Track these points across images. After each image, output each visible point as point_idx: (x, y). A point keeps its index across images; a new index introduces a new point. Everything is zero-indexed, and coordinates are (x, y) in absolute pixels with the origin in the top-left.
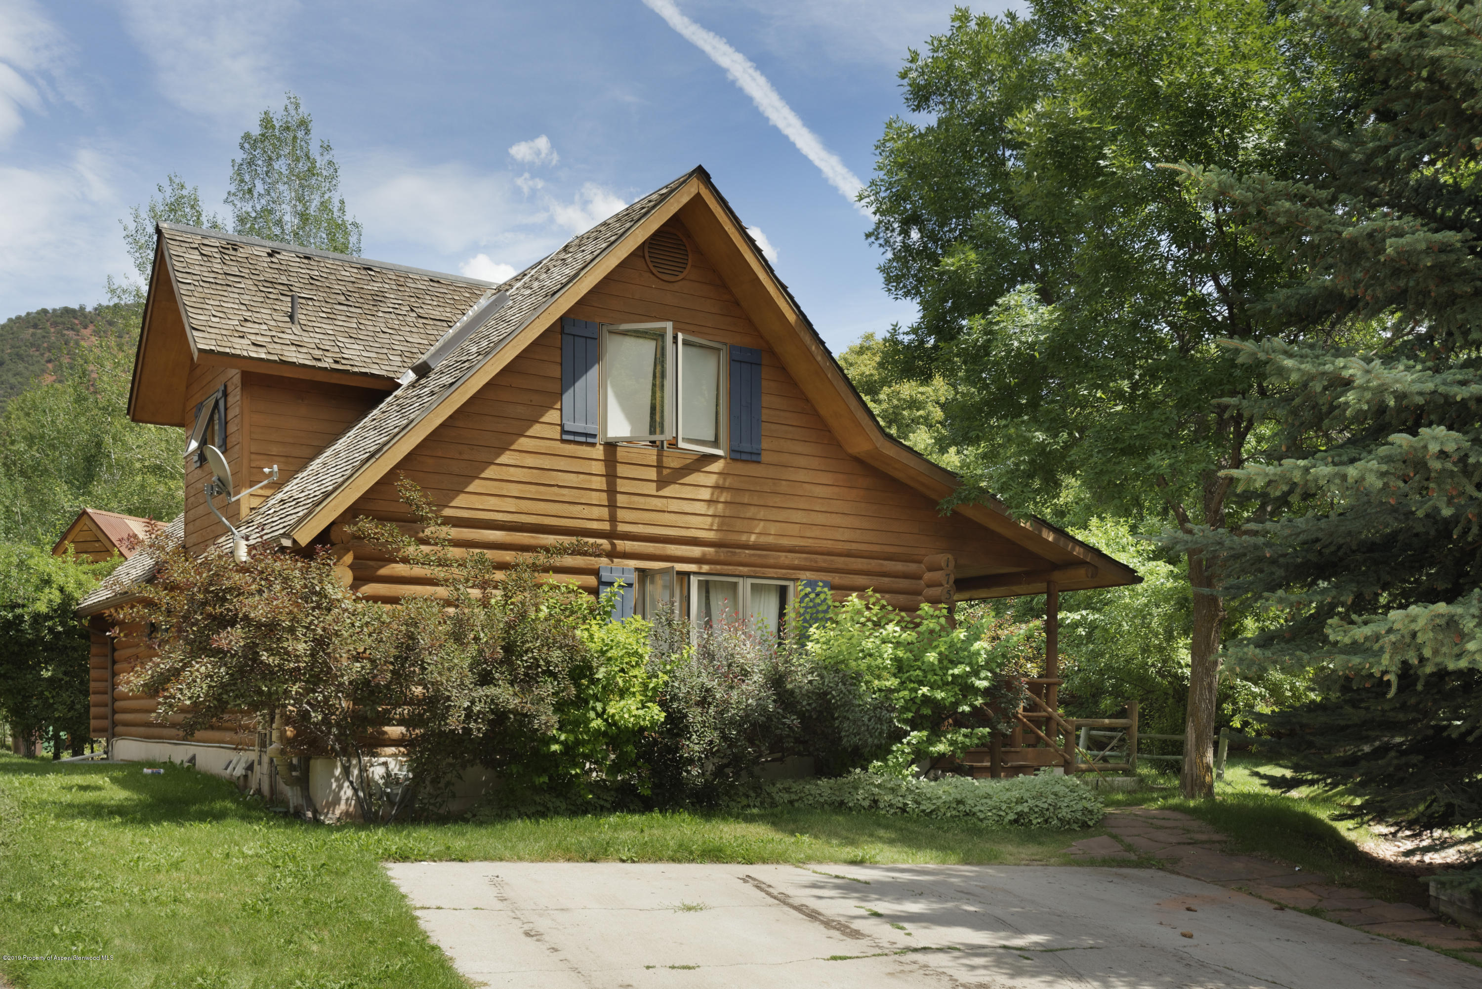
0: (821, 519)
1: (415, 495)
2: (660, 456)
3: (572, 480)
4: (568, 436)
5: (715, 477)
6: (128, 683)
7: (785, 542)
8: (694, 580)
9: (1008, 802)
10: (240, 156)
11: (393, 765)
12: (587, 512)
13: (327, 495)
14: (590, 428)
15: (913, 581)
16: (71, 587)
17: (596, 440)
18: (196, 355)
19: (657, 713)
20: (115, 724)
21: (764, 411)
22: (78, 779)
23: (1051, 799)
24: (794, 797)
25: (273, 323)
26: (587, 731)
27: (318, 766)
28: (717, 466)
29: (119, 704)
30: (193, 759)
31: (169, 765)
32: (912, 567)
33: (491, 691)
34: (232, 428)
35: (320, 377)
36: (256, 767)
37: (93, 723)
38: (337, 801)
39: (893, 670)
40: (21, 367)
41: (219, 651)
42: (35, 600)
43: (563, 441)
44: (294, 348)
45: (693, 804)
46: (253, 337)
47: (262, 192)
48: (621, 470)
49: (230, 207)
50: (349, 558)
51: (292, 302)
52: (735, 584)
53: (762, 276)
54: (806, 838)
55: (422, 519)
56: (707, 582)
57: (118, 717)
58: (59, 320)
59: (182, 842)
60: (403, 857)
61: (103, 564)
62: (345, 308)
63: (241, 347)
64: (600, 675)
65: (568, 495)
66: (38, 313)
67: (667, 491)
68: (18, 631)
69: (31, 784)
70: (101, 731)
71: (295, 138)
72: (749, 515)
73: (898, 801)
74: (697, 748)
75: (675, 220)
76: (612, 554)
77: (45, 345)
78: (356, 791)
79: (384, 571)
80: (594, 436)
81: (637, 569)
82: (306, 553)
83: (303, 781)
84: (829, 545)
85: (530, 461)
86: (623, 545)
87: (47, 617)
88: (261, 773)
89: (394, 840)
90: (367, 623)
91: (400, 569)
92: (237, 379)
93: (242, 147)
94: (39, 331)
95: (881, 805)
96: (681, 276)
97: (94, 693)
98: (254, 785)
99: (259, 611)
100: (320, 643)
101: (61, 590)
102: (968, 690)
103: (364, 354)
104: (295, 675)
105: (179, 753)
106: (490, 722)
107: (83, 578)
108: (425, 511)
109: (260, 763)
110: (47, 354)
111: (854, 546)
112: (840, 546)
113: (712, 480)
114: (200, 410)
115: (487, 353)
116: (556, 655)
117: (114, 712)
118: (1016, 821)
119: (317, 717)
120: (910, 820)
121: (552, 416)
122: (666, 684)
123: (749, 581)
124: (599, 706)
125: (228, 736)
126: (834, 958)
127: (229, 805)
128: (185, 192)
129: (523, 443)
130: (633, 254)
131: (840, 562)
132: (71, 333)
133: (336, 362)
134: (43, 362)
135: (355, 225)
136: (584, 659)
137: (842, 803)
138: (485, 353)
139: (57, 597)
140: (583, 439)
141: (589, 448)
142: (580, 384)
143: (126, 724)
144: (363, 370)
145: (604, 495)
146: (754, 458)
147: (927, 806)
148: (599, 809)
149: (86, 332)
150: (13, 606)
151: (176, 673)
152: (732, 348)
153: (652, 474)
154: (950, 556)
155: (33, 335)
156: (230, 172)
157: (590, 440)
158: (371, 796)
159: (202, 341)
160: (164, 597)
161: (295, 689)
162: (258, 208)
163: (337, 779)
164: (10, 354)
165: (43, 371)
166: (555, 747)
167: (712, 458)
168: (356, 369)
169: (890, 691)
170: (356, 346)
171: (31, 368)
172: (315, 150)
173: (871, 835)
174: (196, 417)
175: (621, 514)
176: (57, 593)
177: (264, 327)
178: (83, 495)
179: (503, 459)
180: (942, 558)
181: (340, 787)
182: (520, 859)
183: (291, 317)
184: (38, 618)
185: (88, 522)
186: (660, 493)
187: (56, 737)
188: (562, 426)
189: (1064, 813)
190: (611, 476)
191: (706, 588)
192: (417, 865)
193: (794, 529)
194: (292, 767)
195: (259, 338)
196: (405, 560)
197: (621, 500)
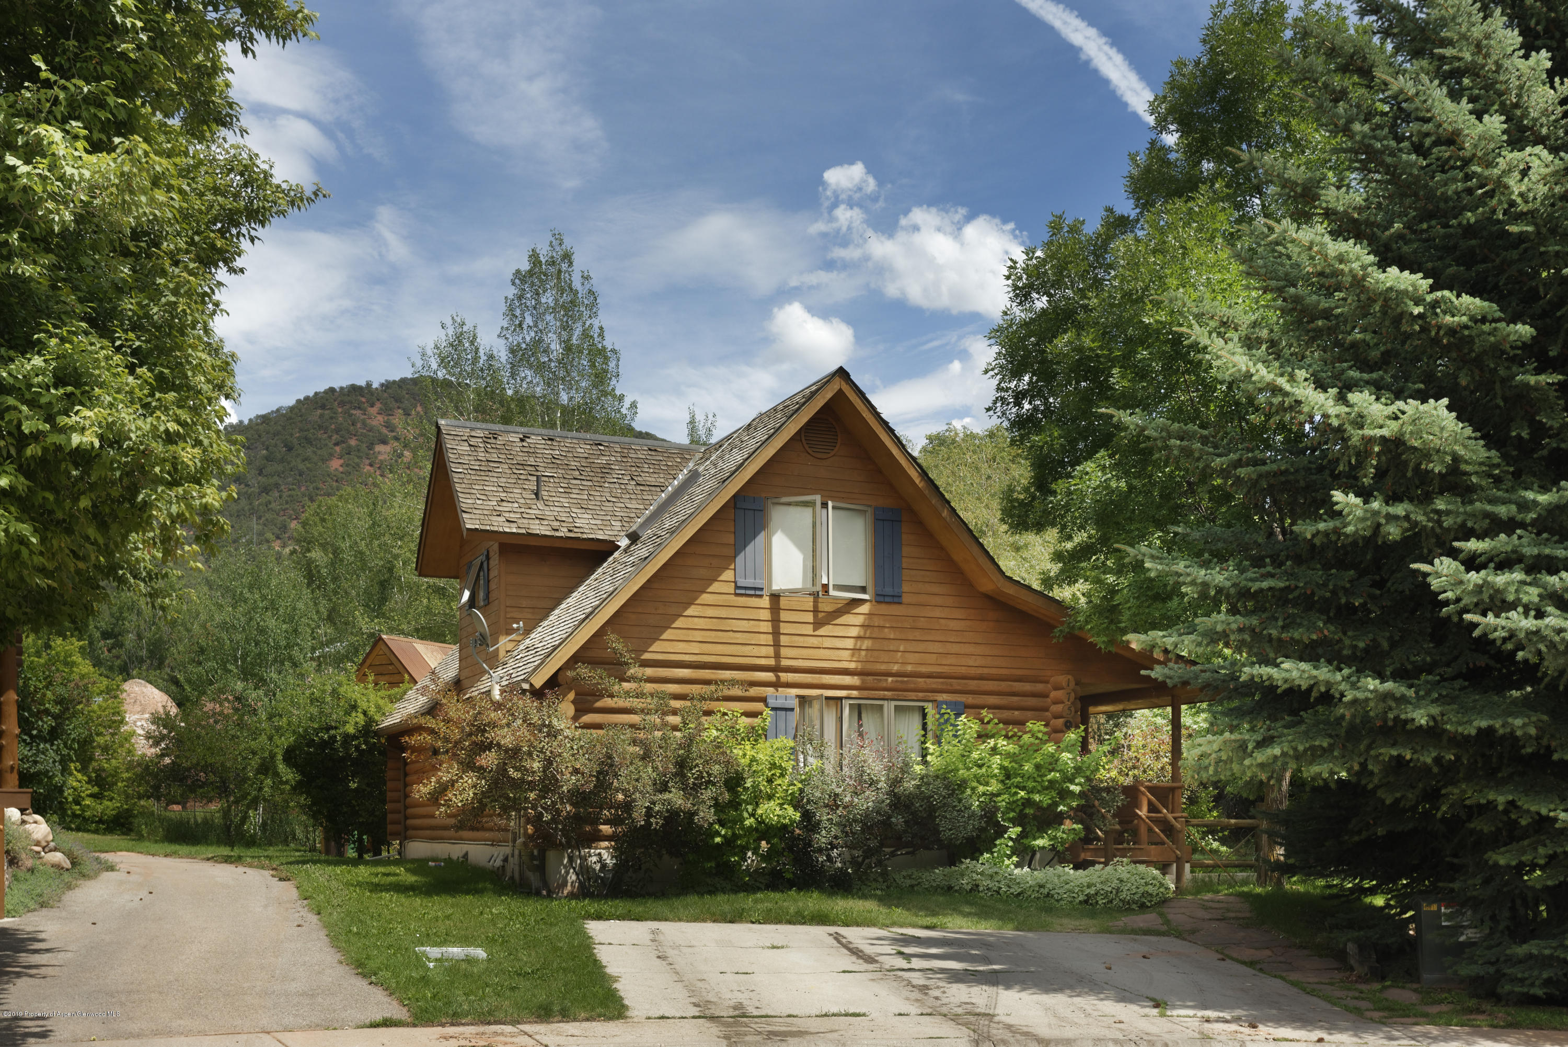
0: (955, 648)
1: (619, 646)
2: (816, 602)
3: (744, 625)
4: (741, 591)
5: (862, 617)
6: (419, 791)
7: (923, 669)
8: (846, 704)
9: (1081, 886)
10: (512, 292)
11: (605, 855)
12: (756, 651)
13: (555, 648)
14: (758, 583)
15: (1041, 699)
16: (372, 710)
17: (764, 592)
18: (465, 533)
19: (793, 814)
20: (406, 828)
21: (904, 560)
22: (381, 869)
23: (1115, 884)
24: (914, 882)
25: (522, 501)
26: (742, 827)
27: (551, 855)
28: (865, 609)
29: (410, 811)
30: (466, 855)
31: (449, 861)
32: (1039, 687)
33: (667, 796)
34: (493, 586)
35: (558, 544)
36: (510, 859)
37: (390, 828)
38: (565, 884)
39: (1001, 778)
40: (309, 451)
41: (481, 768)
42: (345, 722)
43: (736, 595)
44: (537, 522)
45: (832, 887)
46: (507, 515)
47: (531, 324)
48: (784, 616)
49: (503, 341)
50: (571, 696)
51: (537, 481)
52: (881, 706)
53: (895, 451)
54: (899, 910)
55: (627, 664)
56: (859, 705)
57: (410, 822)
58: (347, 399)
59: (452, 906)
60: (599, 917)
61: (396, 689)
62: (578, 482)
63: (499, 525)
64: (748, 785)
65: (741, 638)
66: (326, 392)
67: (822, 631)
68: (332, 749)
69: (349, 872)
70: (396, 835)
71: (560, 271)
72: (892, 648)
73: (993, 885)
74: (823, 840)
75: (827, 408)
76: (777, 685)
77: (333, 427)
78: (577, 875)
79: (599, 704)
80: (762, 589)
81: (798, 696)
82: (538, 694)
83: (541, 868)
84: (963, 670)
85: (711, 612)
86: (785, 677)
87: (354, 737)
88: (513, 862)
89: (593, 907)
90: (582, 747)
91: (607, 702)
92: (496, 547)
93: (513, 284)
94: (327, 412)
95: (981, 889)
96: (832, 453)
97: (391, 802)
98: (509, 874)
99: (506, 738)
100: (549, 762)
101: (365, 713)
102: (1065, 794)
103: (593, 522)
104: (532, 786)
105: (455, 850)
106: (665, 819)
107: (381, 702)
108: (627, 657)
109: (513, 856)
110: (335, 437)
111: (986, 671)
112: (973, 671)
113: (859, 620)
114: (470, 568)
115: (673, 533)
116: (716, 769)
117: (406, 818)
118: (1086, 902)
119: (547, 817)
120: (1001, 900)
121: (728, 575)
122: (800, 789)
123: (893, 703)
124: (750, 808)
125: (487, 835)
126: (844, 972)
127: (488, 885)
128: (465, 328)
129: (705, 598)
130: (792, 439)
131: (973, 685)
132: (357, 413)
133: (570, 531)
134: (331, 445)
135: (614, 351)
136: (737, 772)
137: (950, 888)
138: (672, 532)
139: (361, 719)
140: (752, 592)
141: (757, 600)
142: (749, 548)
143: (416, 828)
144: (591, 536)
145: (770, 637)
146: (896, 600)
147: (1016, 890)
148: (749, 889)
149: (373, 411)
150: (328, 728)
151: (453, 783)
152: (876, 509)
153: (810, 617)
154: (1070, 677)
155: (321, 416)
156: (503, 308)
157: (758, 593)
158: (589, 879)
159: (470, 522)
160: (442, 728)
161: (532, 796)
162: (528, 339)
163: (565, 867)
164: (298, 438)
165: (331, 455)
166: (718, 840)
167: (861, 602)
168: (585, 536)
169: (993, 795)
170: (586, 516)
171: (319, 452)
172: (577, 284)
173: (954, 910)
174: (467, 573)
175: (784, 652)
176: (362, 716)
177: (516, 505)
178: (377, 617)
179: (689, 612)
180: (1062, 679)
181: (567, 873)
182: (680, 920)
183: (537, 494)
184: (347, 738)
185: (383, 647)
186: (817, 633)
187: (360, 840)
188: (735, 582)
189: (1123, 896)
190: (776, 621)
191: (858, 710)
192: (607, 922)
193: (932, 658)
194: (532, 857)
195: (512, 515)
196: (612, 696)
197: (784, 640)
